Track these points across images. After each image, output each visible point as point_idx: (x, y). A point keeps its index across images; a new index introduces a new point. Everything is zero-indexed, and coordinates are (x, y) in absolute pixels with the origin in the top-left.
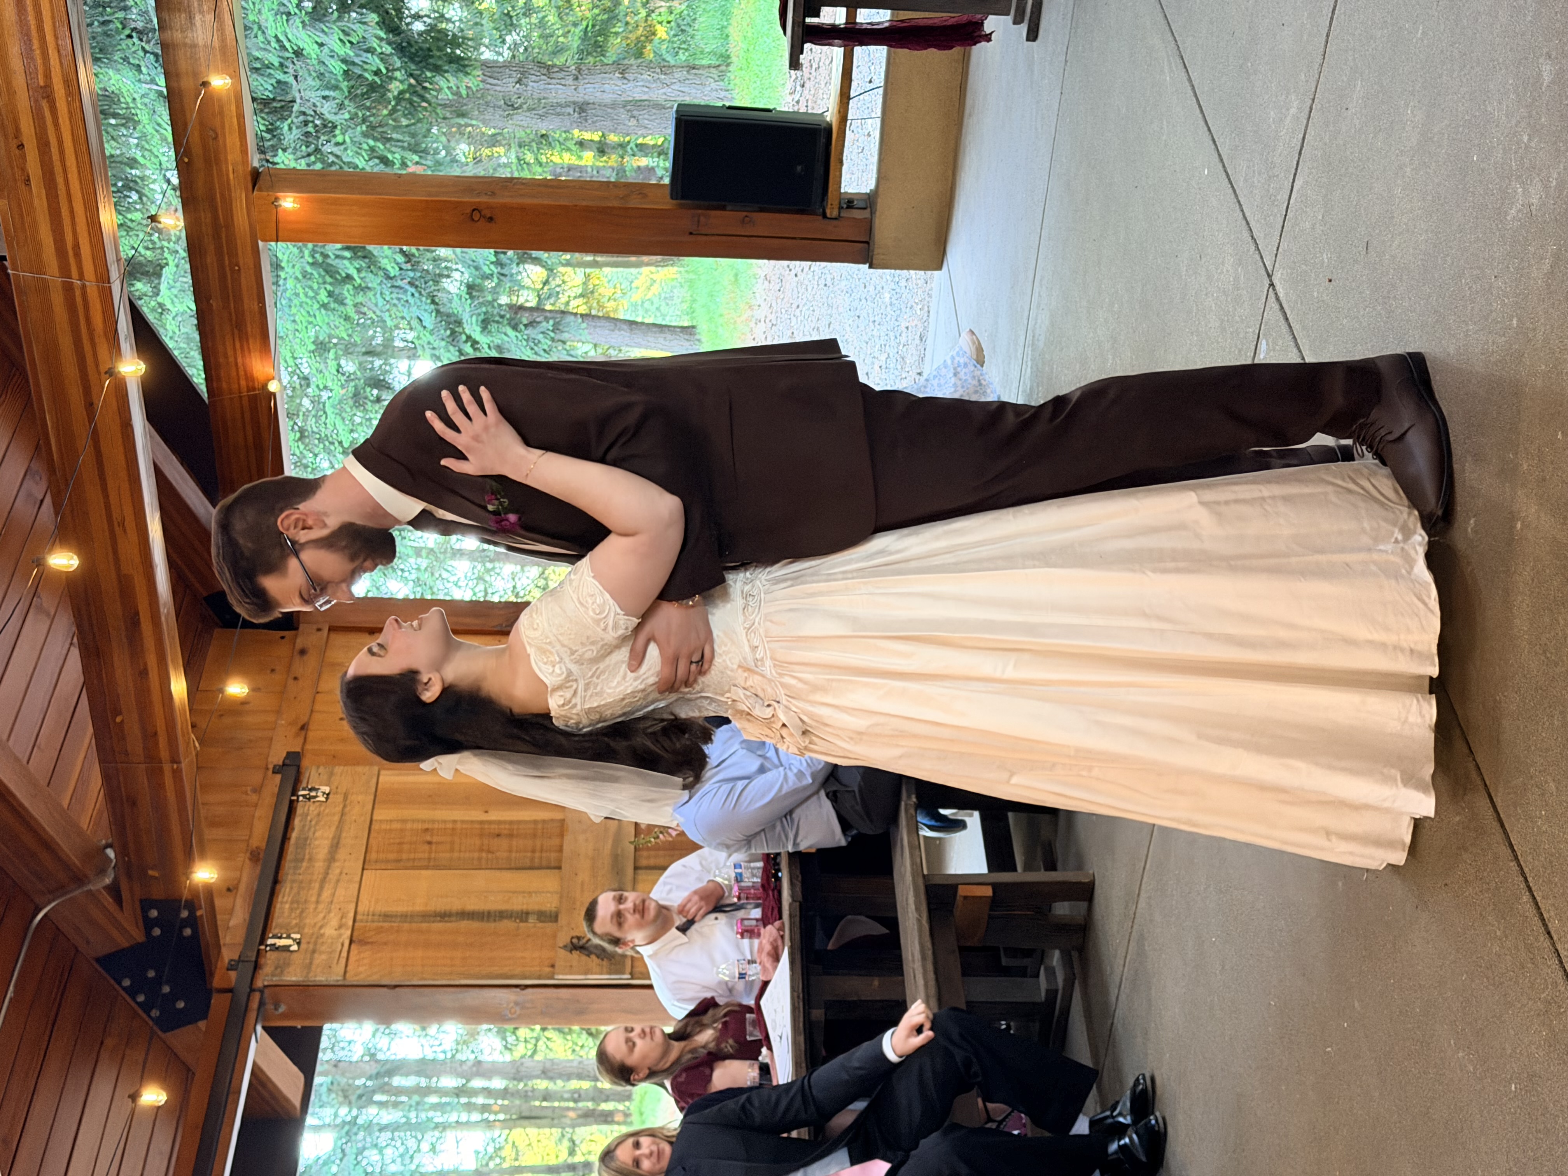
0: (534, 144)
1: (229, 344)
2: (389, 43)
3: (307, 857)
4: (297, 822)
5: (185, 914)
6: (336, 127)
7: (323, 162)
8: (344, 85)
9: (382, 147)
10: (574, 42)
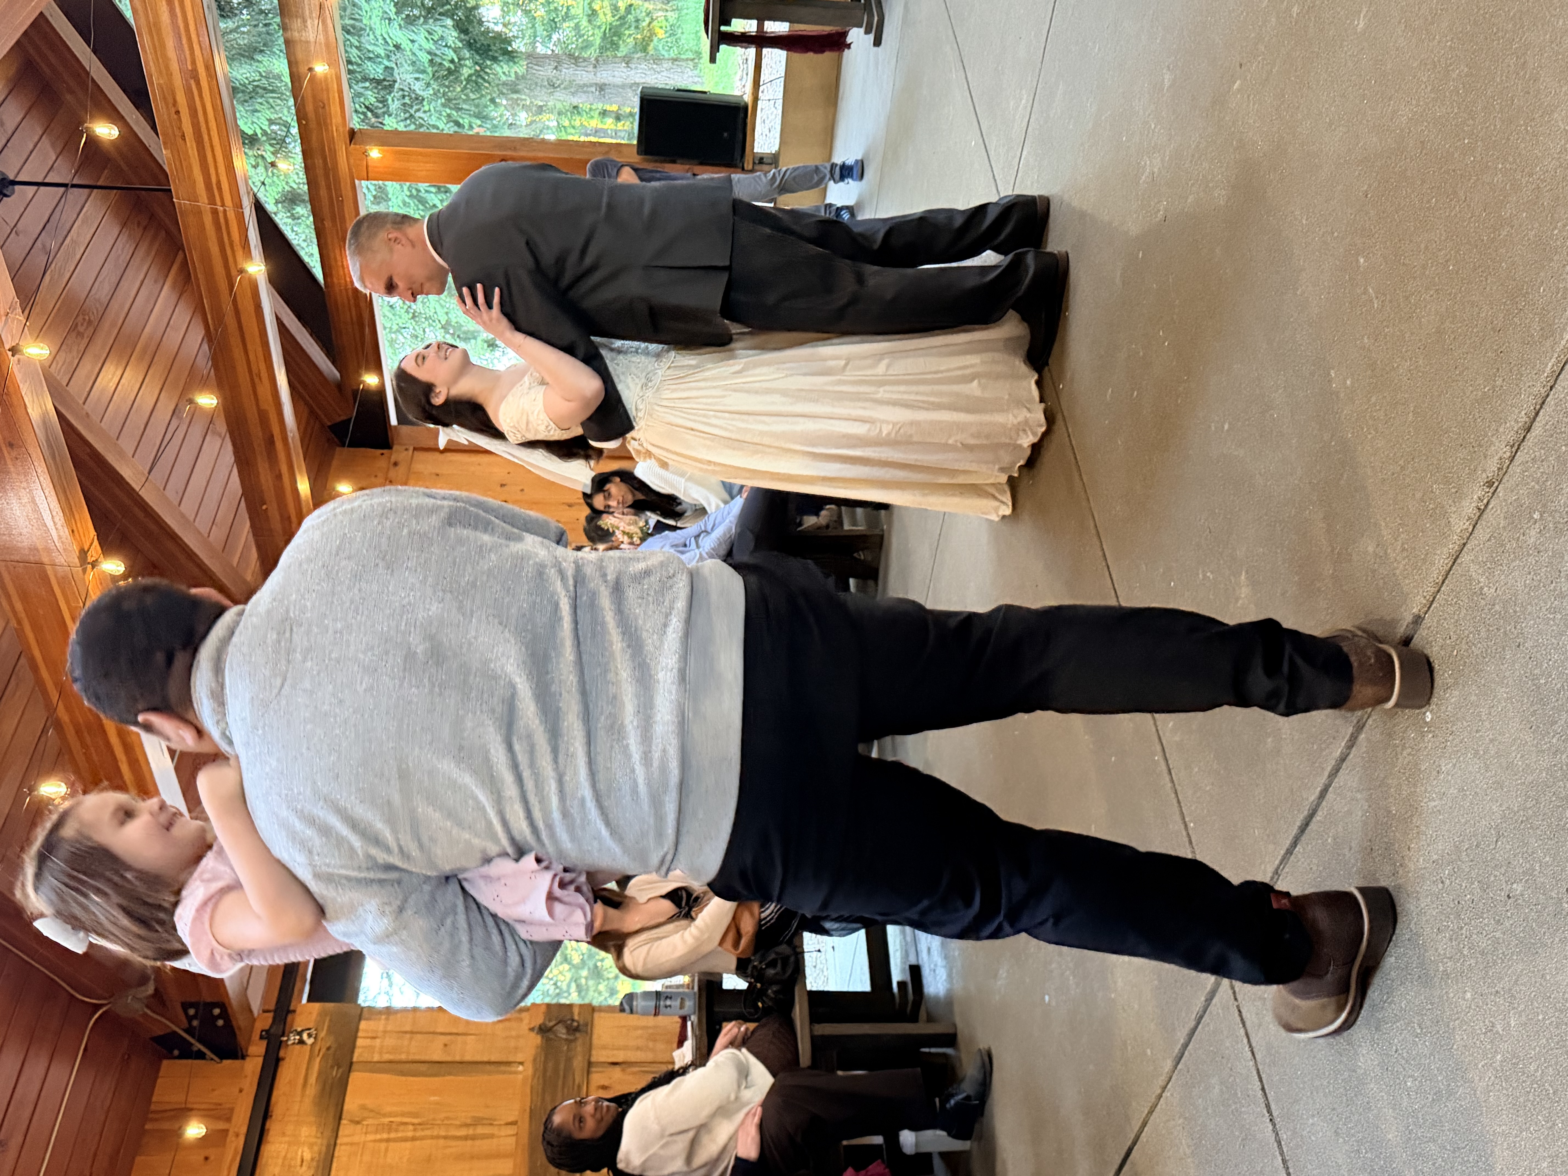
0: (569, 113)
1: (337, 252)
2: (461, 41)
6: (423, 99)
7: (415, 124)
8: (429, 70)
9: (455, 114)
10: (598, 41)
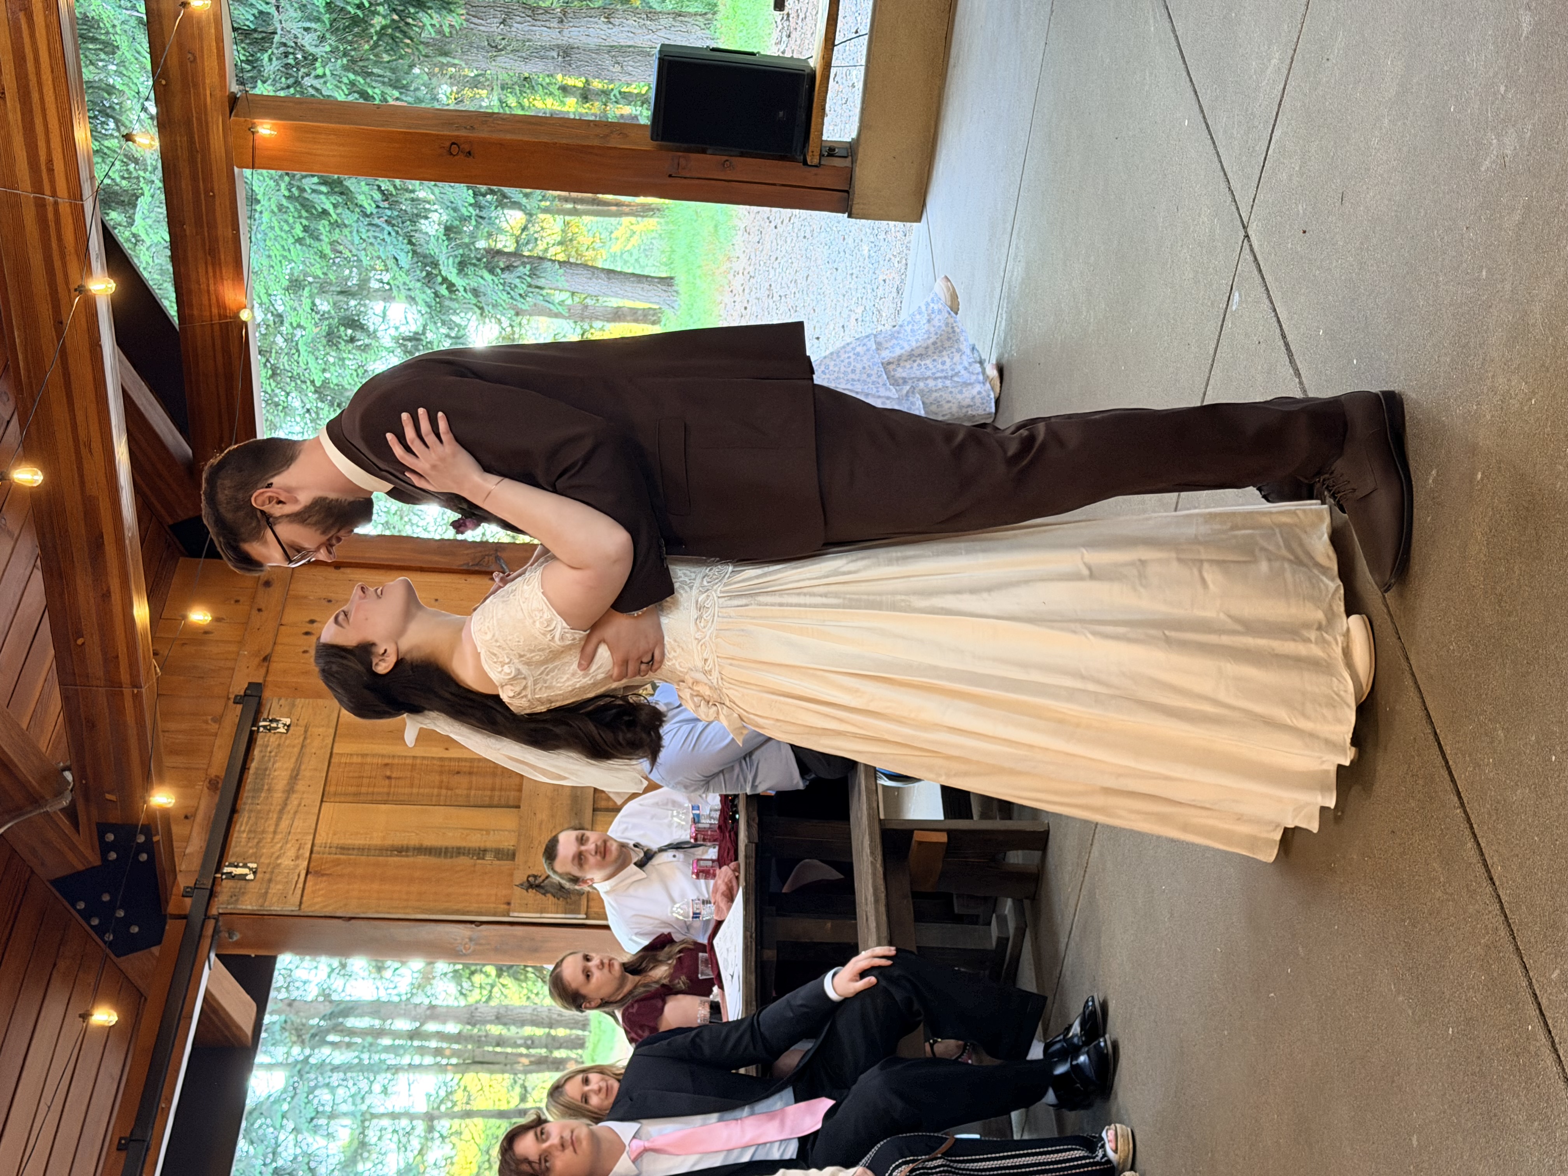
0: (517, 88)
1: (202, 270)
3: (266, 787)
4: (256, 752)
5: (141, 839)
6: (316, 60)
7: (303, 95)
8: (326, 17)
9: (362, 81)
